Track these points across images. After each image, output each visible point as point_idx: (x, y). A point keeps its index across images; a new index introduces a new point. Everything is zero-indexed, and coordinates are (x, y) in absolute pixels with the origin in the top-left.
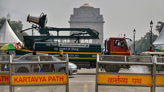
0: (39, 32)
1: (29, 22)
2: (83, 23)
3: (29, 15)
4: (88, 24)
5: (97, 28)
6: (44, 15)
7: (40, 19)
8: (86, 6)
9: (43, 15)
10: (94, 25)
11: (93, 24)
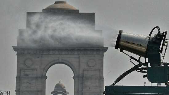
0: (144, 76)
1: (121, 51)
2: (51, 52)
3: (120, 32)
4: (63, 53)
5: (88, 64)
6: (162, 32)
7: (149, 42)
8: (59, 6)
9: (159, 32)
10: (79, 58)
11: (76, 53)
